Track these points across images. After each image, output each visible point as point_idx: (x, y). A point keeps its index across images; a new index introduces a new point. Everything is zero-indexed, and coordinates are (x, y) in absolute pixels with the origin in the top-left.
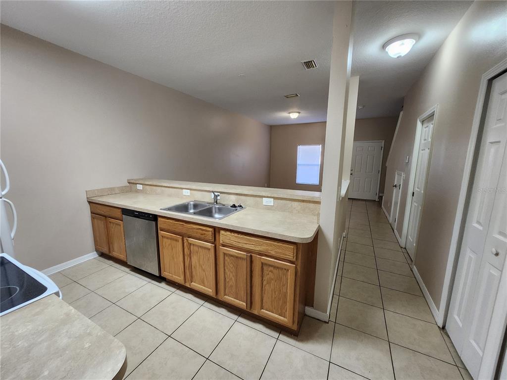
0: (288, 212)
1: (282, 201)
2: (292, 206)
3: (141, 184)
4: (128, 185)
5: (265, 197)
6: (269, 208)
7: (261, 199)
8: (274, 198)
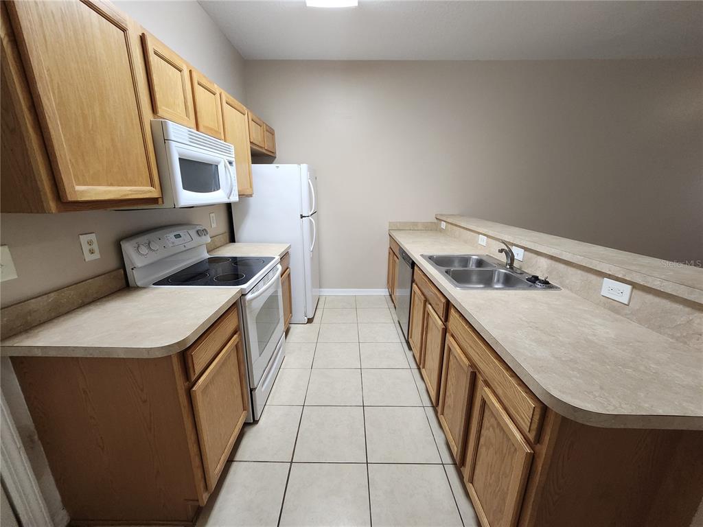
0: (673, 337)
1: (657, 300)
2: (689, 322)
3: (445, 221)
4: (436, 221)
5: (610, 277)
6: (614, 307)
7: (599, 279)
8: (635, 286)
